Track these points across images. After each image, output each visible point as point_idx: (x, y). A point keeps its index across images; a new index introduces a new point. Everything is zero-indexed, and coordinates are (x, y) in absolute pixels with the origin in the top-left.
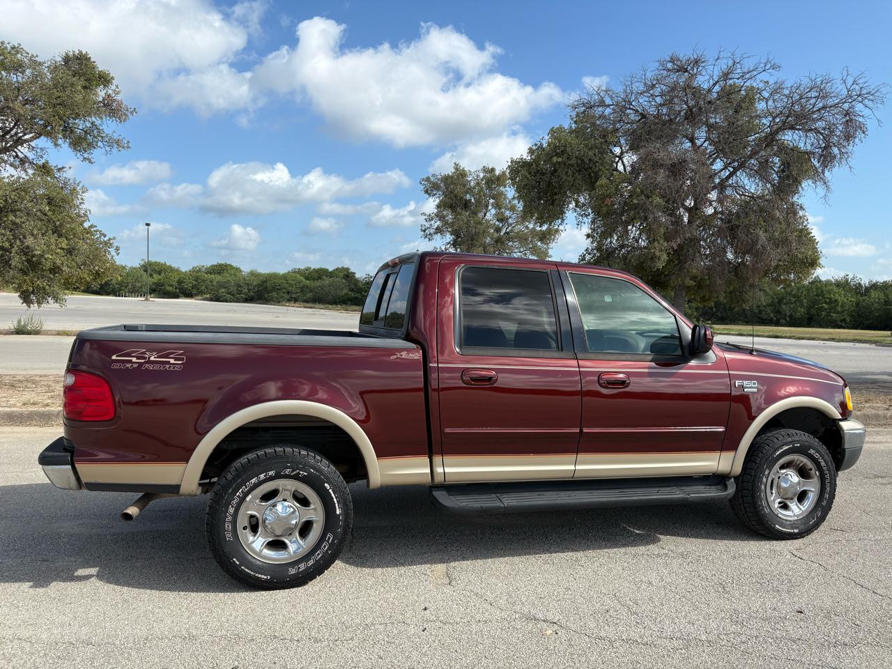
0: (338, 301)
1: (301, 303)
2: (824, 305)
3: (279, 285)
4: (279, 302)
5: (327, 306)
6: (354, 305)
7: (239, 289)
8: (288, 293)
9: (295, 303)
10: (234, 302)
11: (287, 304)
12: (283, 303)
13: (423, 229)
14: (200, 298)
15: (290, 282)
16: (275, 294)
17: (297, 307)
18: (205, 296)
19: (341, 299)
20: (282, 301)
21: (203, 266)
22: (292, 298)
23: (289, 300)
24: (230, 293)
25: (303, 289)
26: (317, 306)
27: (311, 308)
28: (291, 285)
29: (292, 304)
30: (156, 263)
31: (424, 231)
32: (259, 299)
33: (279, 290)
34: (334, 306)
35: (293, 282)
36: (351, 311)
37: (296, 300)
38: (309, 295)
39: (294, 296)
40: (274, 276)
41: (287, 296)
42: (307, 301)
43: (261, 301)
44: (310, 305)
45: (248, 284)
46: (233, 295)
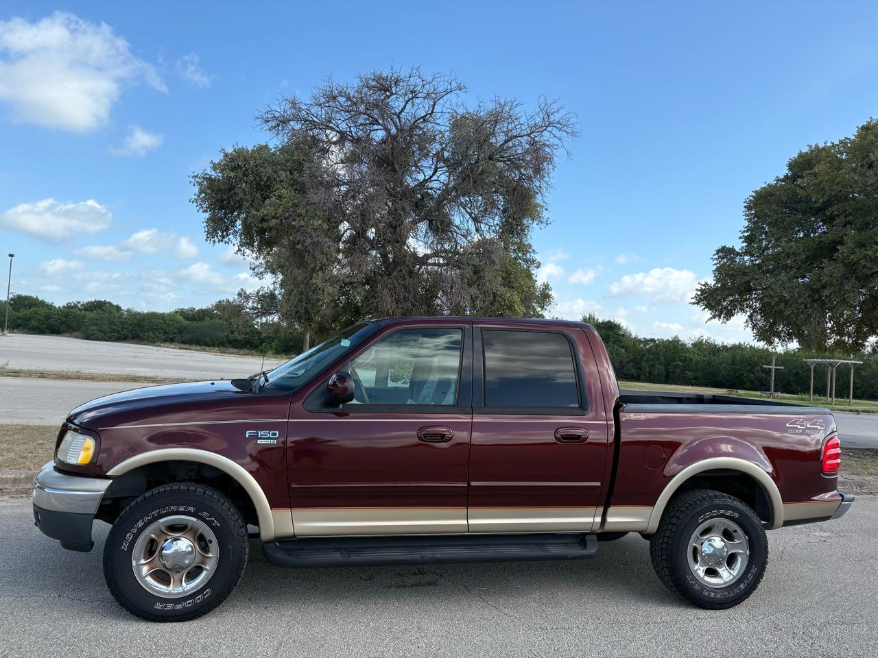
0: (216, 343)
1: (177, 344)
2: (679, 362)
3: (157, 325)
4: (154, 342)
5: (204, 347)
6: (232, 347)
7: (112, 327)
8: (165, 333)
9: (171, 344)
10: (105, 340)
11: (162, 345)
12: (157, 344)
13: (253, 267)
14: (69, 335)
15: (167, 322)
16: (151, 334)
17: (172, 348)
18: (75, 334)
19: (221, 341)
20: (158, 341)
21: (79, 302)
22: (167, 338)
23: (165, 341)
24: (100, 331)
25: (182, 330)
26: (194, 347)
27: (186, 349)
28: (169, 325)
29: (167, 344)
30: (26, 297)
31: (254, 269)
32: (133, 338)
33: (156, 329)
34: (211, 348)
35: (171, 323)
36: (228, 353)
37: (172, 341)
38: (187, 336)
39: (171, 336)
40: (153, 316)
41: (163, 337)
42: (184, 342)
43: (135, 341)
44: (187, 346)
45: (122, 323)
46: (105, 333)
